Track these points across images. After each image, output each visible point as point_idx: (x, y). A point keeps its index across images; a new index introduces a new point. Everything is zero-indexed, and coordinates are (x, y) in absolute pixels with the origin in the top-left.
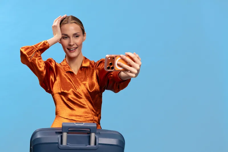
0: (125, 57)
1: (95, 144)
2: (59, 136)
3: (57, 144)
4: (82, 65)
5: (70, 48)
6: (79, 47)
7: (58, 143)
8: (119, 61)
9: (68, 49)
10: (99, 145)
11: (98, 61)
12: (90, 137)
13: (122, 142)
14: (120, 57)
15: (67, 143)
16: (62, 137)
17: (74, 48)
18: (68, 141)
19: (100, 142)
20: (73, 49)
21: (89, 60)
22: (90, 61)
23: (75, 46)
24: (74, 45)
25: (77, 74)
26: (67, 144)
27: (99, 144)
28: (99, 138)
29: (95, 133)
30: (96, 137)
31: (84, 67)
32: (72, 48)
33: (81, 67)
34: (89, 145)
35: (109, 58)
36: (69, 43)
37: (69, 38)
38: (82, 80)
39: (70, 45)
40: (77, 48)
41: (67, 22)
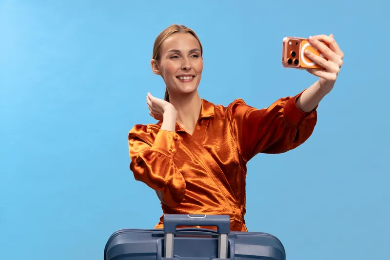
0: (317, 42)
1: (228, 256)
2: (158, 241)
3: (155, 256)
4: (200, 115)
5: (184, 76)
6: (197, 75)
7: (156, 254)
9: (178, 77)
10: (236, 258)
11: (231, 104)
12: (217, 243)
13: (280, 251)
15: (174, 254)
16: (163, 242)
17: (190, 76)
18: (175, 251)
19: (236, 253)
20: (188, 78)
22: (214, 106)
24: (190, 69)
26: (175, 257)
27: (236, 255)
28: (236, 245)
29: (227, 234)
30: (229, 242)
31: (206, 118)
32: (187, 76)
33: (199, 119)
34: (217, 257)
35: (290, 43)
36: (183, 65)
37: (181, 58)
38: (204, 143)
39: (185, 69)
40: (194, 76)
41: (178, 30)
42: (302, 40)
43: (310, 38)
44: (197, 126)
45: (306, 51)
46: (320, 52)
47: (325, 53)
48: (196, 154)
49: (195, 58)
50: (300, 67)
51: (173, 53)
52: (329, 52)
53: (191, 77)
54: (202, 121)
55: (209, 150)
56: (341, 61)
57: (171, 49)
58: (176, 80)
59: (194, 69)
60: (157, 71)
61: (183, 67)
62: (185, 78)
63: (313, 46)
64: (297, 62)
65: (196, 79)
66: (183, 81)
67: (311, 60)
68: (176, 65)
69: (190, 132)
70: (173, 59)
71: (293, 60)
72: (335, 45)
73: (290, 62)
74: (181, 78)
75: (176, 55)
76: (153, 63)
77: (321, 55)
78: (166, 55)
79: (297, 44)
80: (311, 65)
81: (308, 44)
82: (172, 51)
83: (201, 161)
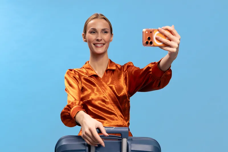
0: (163, 31)
4: (107, 67)
5: (97, 44)
6: (106, 43)
8: (156, 35)
9: (94, 44)
13: (157, 148)
14: (158, 30)
20: (100, 45)
21: (114, 64)
23: (103, 42)
24: (101, 40)
25: (103, 77)
31: (110, 70)
32: (99, 44)
33: (107, 69)
35: (147, 32)
36: (97, 38)
37: (97, 34)
38: (108, 83)
39: (98, 40)
40: (104, 44)
41: (97, 17)
42: (154, 30)
43: (159, 28)
44: (105, 73)
45: (157, 36)
46: (166, 36)
47: (169, 36)
48: (103, 89)
49: (106, 33)
50: (154, 46)
51: (92, 30)
52: (171, 36)
53: (102, 45)
54: (108, 71)
55: (111, 88)
56: (178, 41)
57: (92, 28)
58: (93, 46)
59: (104, 40)
60: (85, 39)
61: (97, 39)
62: (98, 45)
63: (161, 33)
64: (151, 43)
65: (105, 46)
66: (97, 47)
67: (160, 41)
68: (93, 37)
69: (101, 76)
70: (92, 33)
71: (149, 42)
72: (175, 32)
73: (147, 43)
74: (96, 45)
75: (94, 31)
76: (83, 35)
77: (167, 38)
78: (88, 31)
79: (151, 32)
80: (160, 44)
81: (158, 32)
82: (92, 29)
83: (106, 93)
